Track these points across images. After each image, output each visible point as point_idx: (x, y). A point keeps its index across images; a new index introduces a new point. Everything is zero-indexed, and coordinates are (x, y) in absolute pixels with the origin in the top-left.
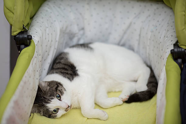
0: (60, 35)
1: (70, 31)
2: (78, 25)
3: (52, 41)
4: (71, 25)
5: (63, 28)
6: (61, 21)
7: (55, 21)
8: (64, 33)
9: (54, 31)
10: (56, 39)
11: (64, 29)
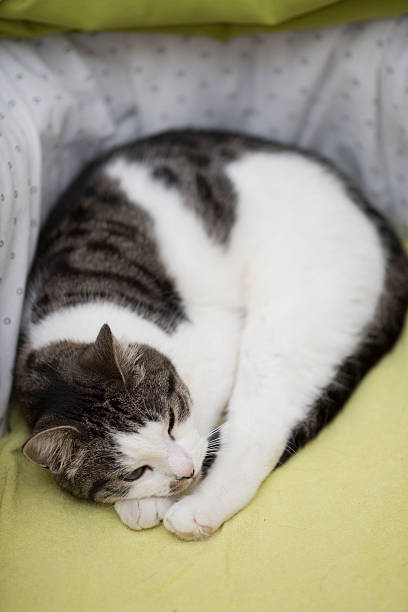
0: (44, 159)
1: (80, 132)
2: (108, 100)
3: (16, 195)
4: (81, 106)
5: (50, 127)
6: (37, 100)
7: (12, 103)
8: (57, 146)
9: (18, 149)
10: (29, 182)
11: (56, 129)
